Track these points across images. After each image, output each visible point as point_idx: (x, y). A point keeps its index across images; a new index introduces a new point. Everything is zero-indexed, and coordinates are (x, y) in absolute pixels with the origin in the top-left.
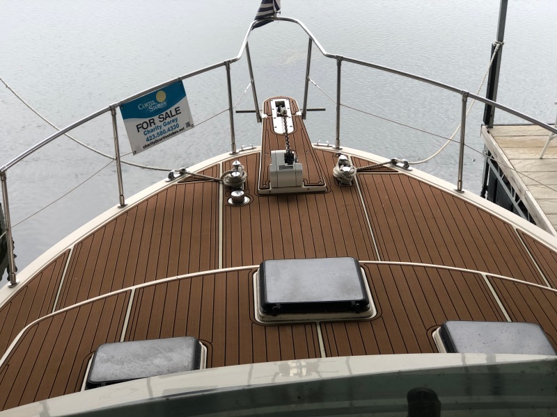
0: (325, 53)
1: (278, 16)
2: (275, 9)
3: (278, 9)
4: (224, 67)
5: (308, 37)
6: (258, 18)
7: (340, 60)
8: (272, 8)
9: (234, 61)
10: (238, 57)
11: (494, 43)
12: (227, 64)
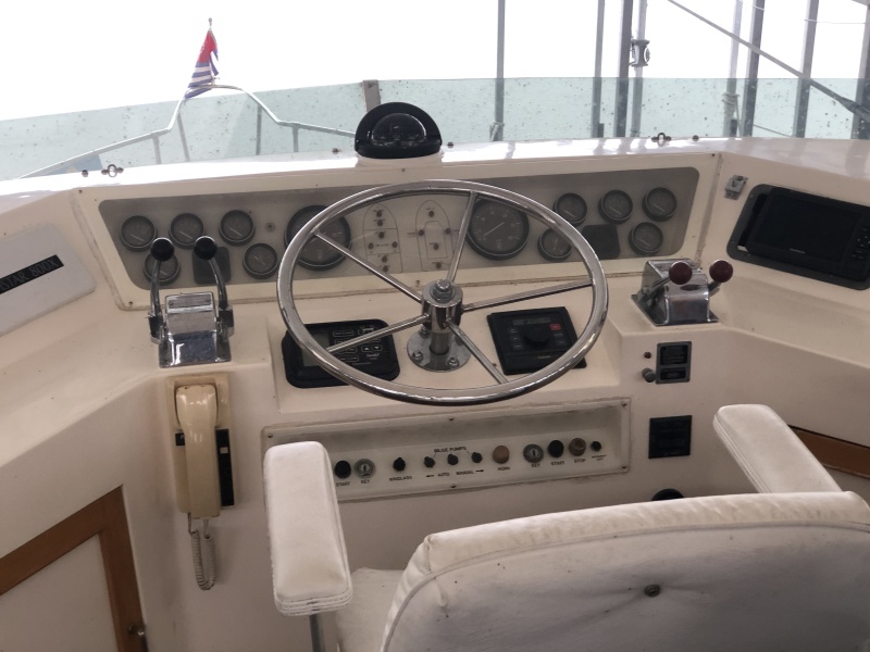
0: (278, 121)
1: (217, 82)
2: (213, 74)
3: (216, 73)
4: (151, 140)
5: (256, 105)
6: (192, 85)
7: (296, 127)
8: (209, 73)
9: (165, 132)
10: (169, 128)
11: (492, 124)
12: (155, 137)
